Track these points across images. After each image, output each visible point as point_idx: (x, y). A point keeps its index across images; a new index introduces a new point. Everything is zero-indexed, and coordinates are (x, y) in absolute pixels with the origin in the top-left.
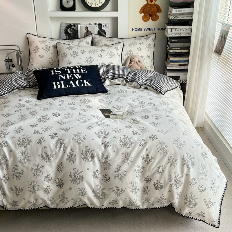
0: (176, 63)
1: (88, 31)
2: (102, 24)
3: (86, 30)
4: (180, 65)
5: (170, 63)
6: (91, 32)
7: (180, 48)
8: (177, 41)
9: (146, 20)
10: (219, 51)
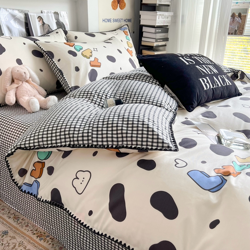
1: (44, 24)
2: (59, 13)
3: (41, 22)
6: (49, 26)
7: (162, 40)
8: (160, 31)
9: (114, 8)
10: (236, 31)
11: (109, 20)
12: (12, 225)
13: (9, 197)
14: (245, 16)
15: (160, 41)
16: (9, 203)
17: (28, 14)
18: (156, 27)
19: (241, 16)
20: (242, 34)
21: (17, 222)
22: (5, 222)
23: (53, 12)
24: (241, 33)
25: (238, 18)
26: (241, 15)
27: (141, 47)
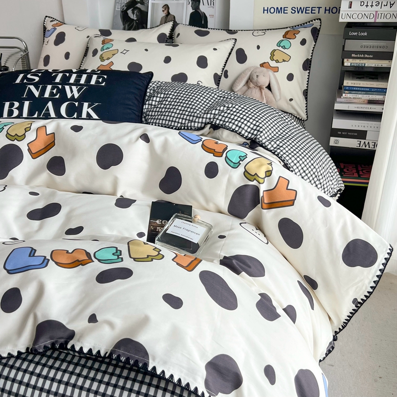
0: (360, 96)
4: (371, 102)
5: (344, 95)
6: (174, 17)
7: (371, 56)
8: (365, 34)
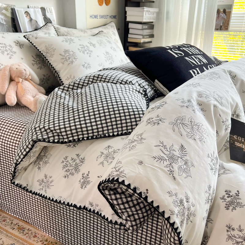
1: (31, 20)
2: (45, 8)
3: (28, 17)
6: (36, 21)
7: (148, 37)
8: (147, 27)
9: (100, 4)
10: (221, 27)
11: (96, 17)
12: (18, 237)
13: (12, 206)
14: (230, 13)
15: (146, 37)
16: (12, 212)
17: (15, 9)
18: (142, 23)
19: (226, 12)
20: (227, 30)
21: (23, 233)
22: (9, 235)
23: (40, 7)
24: (226, 28)
25: (223, 14)
26: (226, 10)
27: (128, 44)
